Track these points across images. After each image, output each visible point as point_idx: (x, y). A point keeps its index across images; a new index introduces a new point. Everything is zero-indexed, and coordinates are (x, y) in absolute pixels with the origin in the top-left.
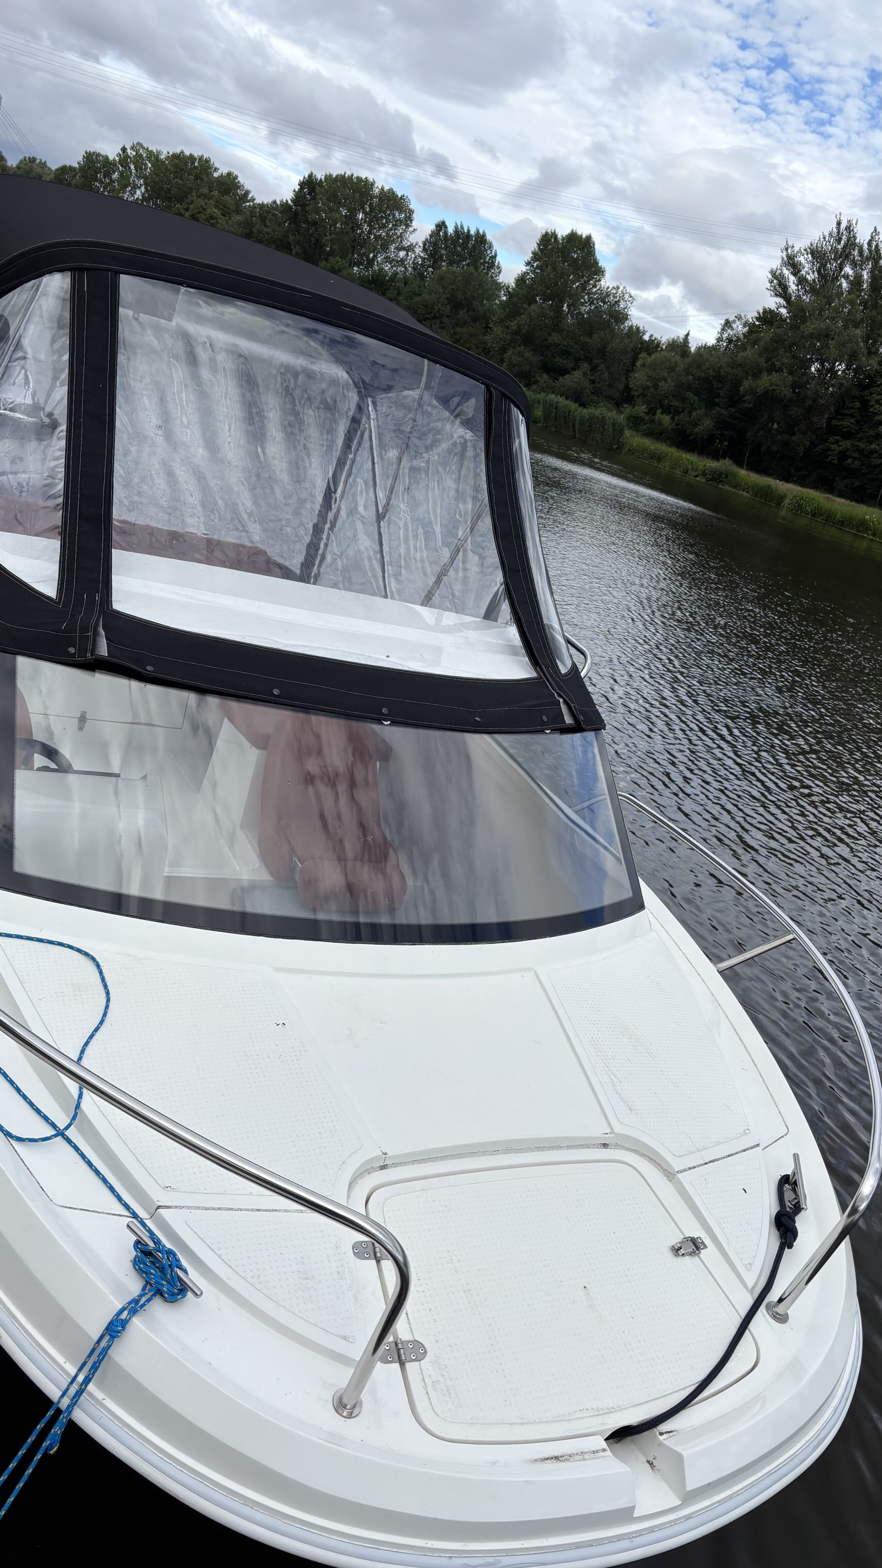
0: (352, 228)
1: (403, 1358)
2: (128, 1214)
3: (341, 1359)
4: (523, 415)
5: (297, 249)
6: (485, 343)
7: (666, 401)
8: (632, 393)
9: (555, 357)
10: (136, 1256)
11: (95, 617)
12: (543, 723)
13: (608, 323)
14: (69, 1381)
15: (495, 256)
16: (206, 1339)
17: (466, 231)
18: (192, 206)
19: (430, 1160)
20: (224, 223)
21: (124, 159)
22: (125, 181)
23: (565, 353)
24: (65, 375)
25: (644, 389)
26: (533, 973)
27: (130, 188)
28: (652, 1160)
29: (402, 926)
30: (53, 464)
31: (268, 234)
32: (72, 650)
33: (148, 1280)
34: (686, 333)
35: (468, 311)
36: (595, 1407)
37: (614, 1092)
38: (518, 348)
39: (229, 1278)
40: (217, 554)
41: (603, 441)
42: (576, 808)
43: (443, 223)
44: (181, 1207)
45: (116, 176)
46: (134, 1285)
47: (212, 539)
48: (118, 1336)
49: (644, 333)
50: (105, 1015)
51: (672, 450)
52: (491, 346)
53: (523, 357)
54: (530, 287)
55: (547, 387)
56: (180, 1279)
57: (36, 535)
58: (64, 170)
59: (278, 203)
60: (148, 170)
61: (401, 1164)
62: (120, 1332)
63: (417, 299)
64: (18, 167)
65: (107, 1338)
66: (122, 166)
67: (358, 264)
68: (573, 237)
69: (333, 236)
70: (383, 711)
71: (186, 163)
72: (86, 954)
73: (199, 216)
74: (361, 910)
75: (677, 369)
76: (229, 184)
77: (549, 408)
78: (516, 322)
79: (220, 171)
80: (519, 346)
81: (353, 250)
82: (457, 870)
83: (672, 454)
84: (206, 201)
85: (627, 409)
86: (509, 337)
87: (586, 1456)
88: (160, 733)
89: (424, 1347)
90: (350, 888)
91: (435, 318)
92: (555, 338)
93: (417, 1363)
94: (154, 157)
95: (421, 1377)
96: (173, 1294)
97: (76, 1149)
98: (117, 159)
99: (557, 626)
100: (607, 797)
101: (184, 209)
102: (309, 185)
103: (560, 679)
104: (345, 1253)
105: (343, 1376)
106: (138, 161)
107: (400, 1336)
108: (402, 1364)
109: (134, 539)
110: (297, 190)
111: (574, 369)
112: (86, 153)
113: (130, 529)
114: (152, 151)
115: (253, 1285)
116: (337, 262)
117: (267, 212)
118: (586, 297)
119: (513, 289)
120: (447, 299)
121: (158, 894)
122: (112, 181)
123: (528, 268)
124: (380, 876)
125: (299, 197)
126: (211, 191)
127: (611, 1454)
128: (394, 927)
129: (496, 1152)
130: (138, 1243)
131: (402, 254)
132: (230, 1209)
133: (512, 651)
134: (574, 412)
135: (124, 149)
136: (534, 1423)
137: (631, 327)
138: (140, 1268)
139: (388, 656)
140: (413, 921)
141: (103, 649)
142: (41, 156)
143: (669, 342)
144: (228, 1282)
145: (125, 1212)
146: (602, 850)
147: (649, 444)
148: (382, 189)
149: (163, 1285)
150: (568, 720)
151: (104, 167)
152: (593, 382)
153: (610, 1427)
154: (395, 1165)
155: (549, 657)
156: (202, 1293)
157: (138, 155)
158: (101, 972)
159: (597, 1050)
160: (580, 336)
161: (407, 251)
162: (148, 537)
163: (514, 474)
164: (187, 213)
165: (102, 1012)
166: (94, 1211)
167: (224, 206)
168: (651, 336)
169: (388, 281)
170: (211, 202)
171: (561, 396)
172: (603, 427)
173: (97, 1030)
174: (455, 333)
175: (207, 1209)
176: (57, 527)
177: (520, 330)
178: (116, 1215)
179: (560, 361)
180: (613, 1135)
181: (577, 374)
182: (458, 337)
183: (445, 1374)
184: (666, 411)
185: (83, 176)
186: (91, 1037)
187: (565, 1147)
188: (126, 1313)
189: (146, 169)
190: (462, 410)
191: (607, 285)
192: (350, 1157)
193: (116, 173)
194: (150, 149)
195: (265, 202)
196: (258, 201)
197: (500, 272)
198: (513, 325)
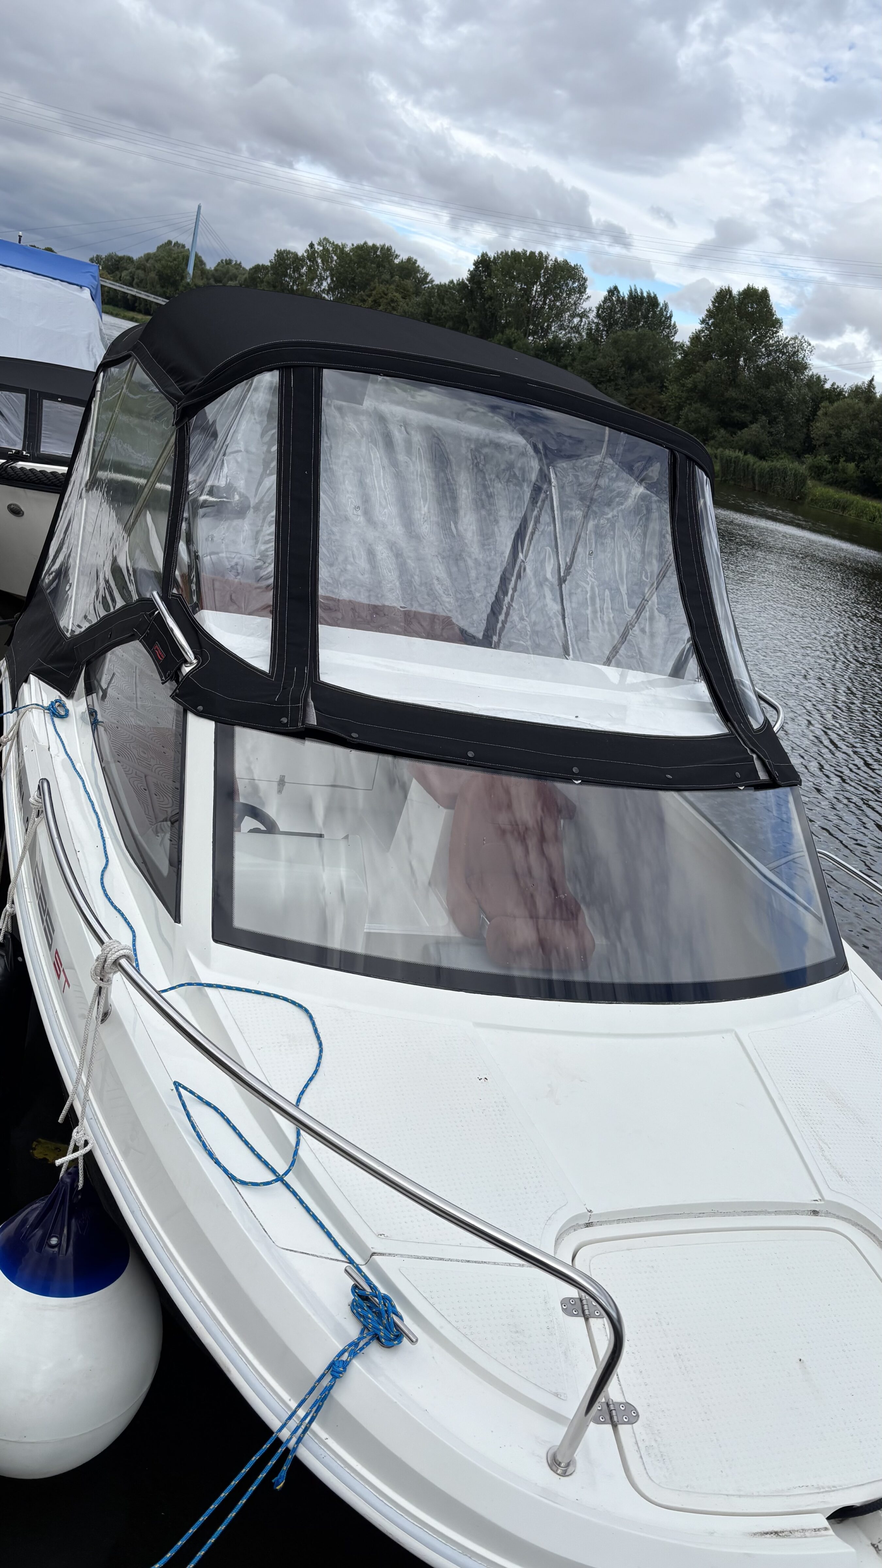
0: (527, 300)
1: (615, 1419)
2: (344, 1259)
3: (554, 1416)
4: (707, 476)
5: (474, 324)
6: (660, 402)
7: (850, 449)
8: (814, 442)
9: (732, 412)
10: (354, 1300)
11: (304, 690)
12: (737, 780)
13: (787, 374)
14: (290, 1413)
15: (671, 317)
16: (422, 1387)
17: (639, 294)
18: (374, 292)
19: (635, 1219)
20: (405, 305)
21: (312, 254)
22: (312, 274)
23: (743, 407)
24: (274, 464)
25: (826, 438)
26: (733, 1035)
27: (317, 280)
28: (866, 1230)
29: (596, 984)
30: (263, 548)
31: (446, 311)
32: (284, 720)
33: (366, 1323)
34: (870, 379)
35: (642, 372)
36: (815, 1485)
37: (823, 1158)
38: (694, 405)
39: (442, 1327)
40: (416, 626)
41: (784, 492)
42: (771, 865)
43: (616, 288)
44: (394, 1255)
45: (304, 270)
46: (352, 1329)
47: (410, 611)
48: (340, 1377)
49: (825, 381)
50: (318, 1065)
51: (858, 498)
52: (667, 405)
53: (700, 413)
54: (706, 345)
55: (725, 441)
56: (396, 1325)
57: (250, 614)
58: (257, 268)
59: (455, 282)
60: (334, 263)
61: (606, 1222)
62: (341, 1373)
63: (593, 363)
64: (216, 270)
65: (328, 1378)
66: (310, 261)
67: (534, 333)
68: (750, 294)
69: (509, 309)
70: (574, 770)
71: (369, 252)
72: (300, 1006)
73: (381, 300)
74: (554, 967)
75: (861, 416)
76: (410, 269)
77: (727, 463)
78: (691, 379)
79: (400, 258)
80: (696, 402)
81: (528, 321)
82: (650, 929)
83: (857, 503)
84: (388, 286)
85: (809, 459)
86: (684, 395)
87: (807, 1534)
88: (361, 794)
89: (635, 1409)
90: (542, 943)
91: (610, 381)
92: (732, 393)
93: (629, 1426)
94: (339, 250)
95: (634, 1440)
96: (390, 1340)
97: (295, 1194)
98: (305, 254)
99: (747, 682)
100: (806, 854)
101: (367, 296)
102: (483, 263)
103: (753, 735)
104: (554, 1308)
105: (557, 1434)
106: (325, 255)
107: (611, 1397)
108: (615, 1426)
109: (339, 615)
110: (472, 269)
111: (752, 423)
112: (277, 251)
113: (335, 605)
114: (337, 245)
115: (465, 1335)
116: (513, 333)
117: (444, 291)
118: (763, 350)
119: (688, 347)
120: (622, 361)
121: (359, 948)
122: (301, 275)
123: (703, 326)
124: (572, 932)
125: (473, 276)
126: (392, 277)
127: (833, 1533)
128: (588, 984)
129: (701, 1215)
130: (356, 1287)
131: (576, 320)
132: (441, 1259)
133: (701, 707)
134: (753, 465)
135: (312, 245)
136: (752, 1496)
137: (812, 376)
138: (358, 1312)
139: (577, 717)
140: (606, 979)
141: (312, 719)
142: (236, 258)
143: (851, 391)
144: (442, 1331)
145: (343, 1258)
146: (801, 909)
147: (832, 492)
148: (556, 260)
149: (380, 1330)
150: (762, 776)
151: (293, 263)
152: (771, 433)
153: (831, 1506)
154: (601, 1223)
155: (740, 713)
156: (417, 1340)
157: (326, 250)
158: (314, 1024)
159: (803, 1114)
160: (757, 389)
161: (581, 318)
162: (351, 613)
163: (699, 533)
164: (370, 299)
165: (316, 1062)
166: (313, 1255)
167: (404, 290)
168: (833, 384)
169: (563, 348)
170: (392, 286)
171: (740, 450)
172: (784, 478)
173: (311, 1079)
174: (630, 395)
175: (418, 1258)
176: (269, 606)
177: (696, 387)
178: (333, 1260)
179: (738, 415)
180: (823, 1202)
181: (755, 427)
182: (633, 398)
183: (659, 1439)
184: (850, 459)
185: (274, 274)
186: (306, 1086)
187: (772, 1212)
188: (346, 1355)
189: (332, 262)
190: (646, 474)
191: (785, 336)
192: (555, 1213)
193: (305, 268)
194: (335, 243)
195: (443, 283)
196: (437, 282)
197: (676, 333)
198: (689, 382)
